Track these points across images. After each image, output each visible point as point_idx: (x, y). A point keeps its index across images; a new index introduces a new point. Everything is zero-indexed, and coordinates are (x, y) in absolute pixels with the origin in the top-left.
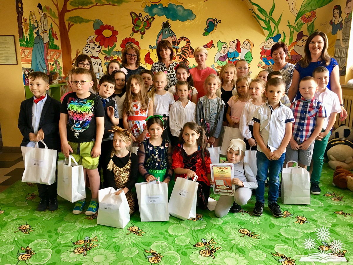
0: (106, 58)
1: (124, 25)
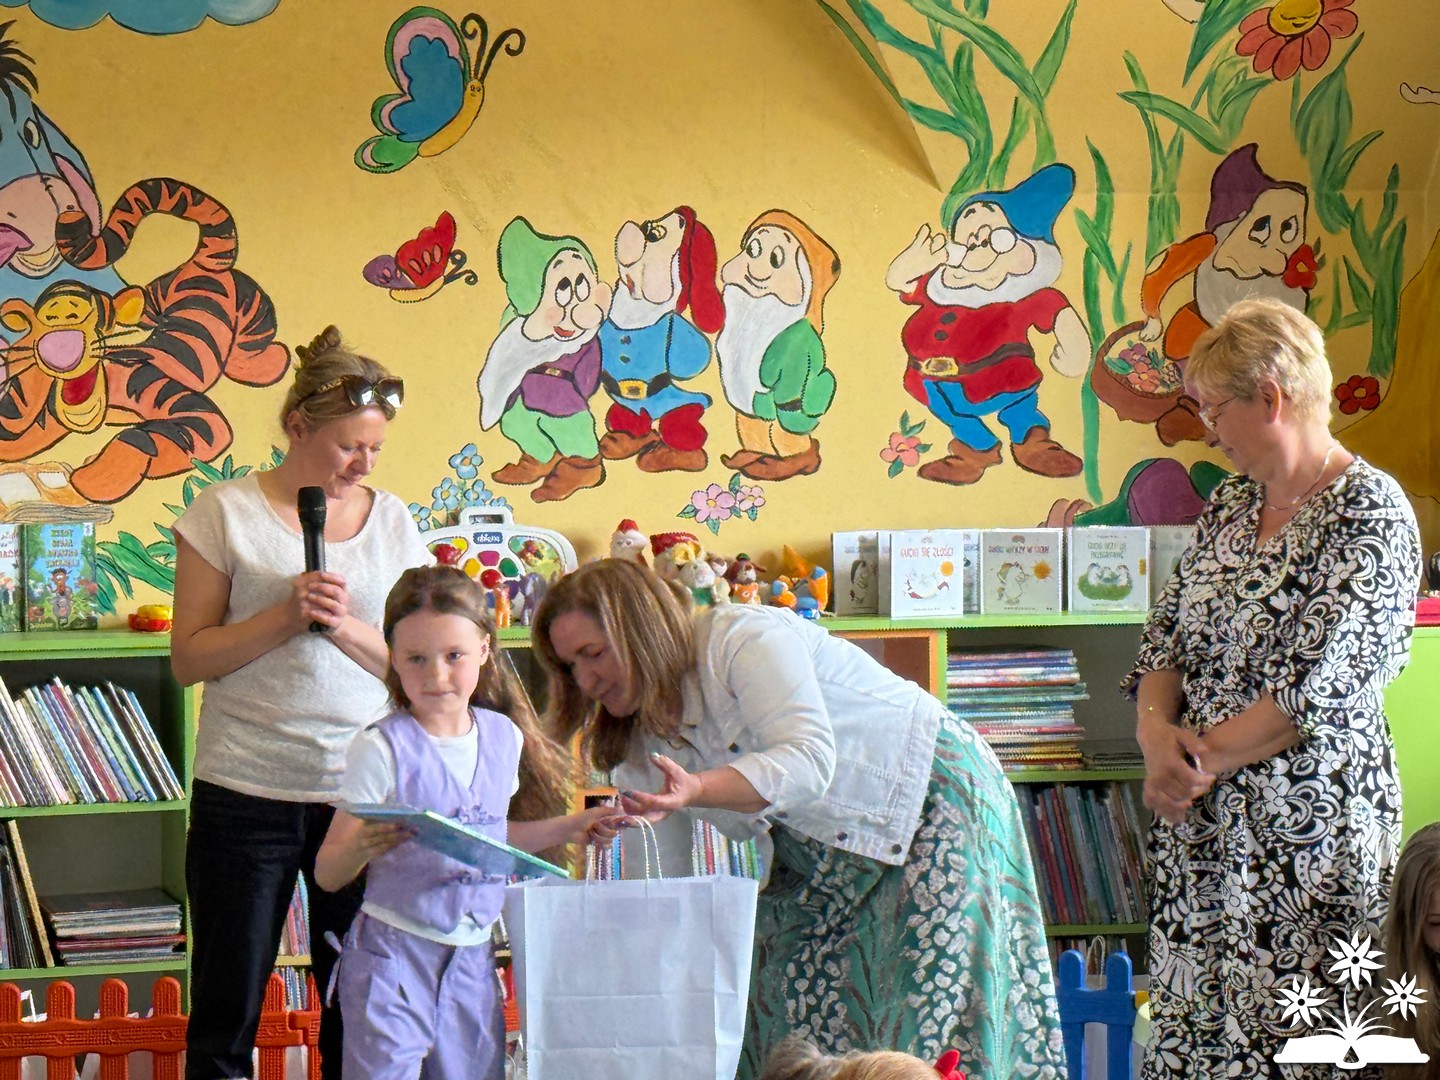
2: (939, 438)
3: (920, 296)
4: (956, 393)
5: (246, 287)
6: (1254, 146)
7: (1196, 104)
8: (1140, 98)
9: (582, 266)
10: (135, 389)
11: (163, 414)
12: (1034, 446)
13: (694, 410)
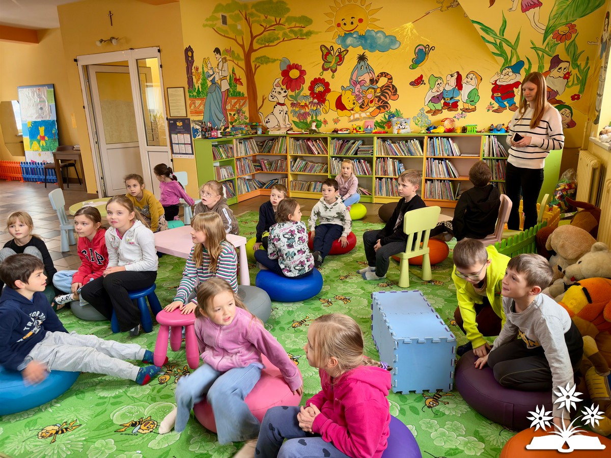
0: (293, 105)
1: (314, 62)
2: (496, 106)
3: (495, 84)
4: (500, 99)
5: (394, 86)
6: (558, 55)
7: (545, 48)
8: (535, 48)
9: (441, 81)
10: (378, 101)
11: (382, 104)
12: (513, 107)
13: (457, 102)
